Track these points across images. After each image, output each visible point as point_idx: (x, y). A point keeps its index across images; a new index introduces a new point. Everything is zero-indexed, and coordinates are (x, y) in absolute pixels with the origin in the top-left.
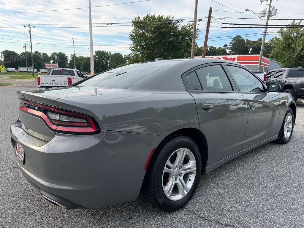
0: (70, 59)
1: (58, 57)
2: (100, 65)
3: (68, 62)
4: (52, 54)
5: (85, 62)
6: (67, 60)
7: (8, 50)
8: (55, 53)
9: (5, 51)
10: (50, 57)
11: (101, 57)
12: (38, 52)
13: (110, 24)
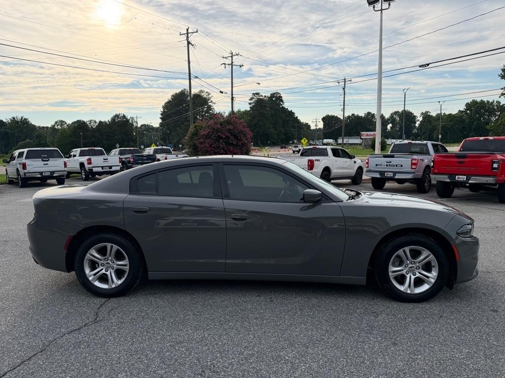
0: (421, 119)
1: (400, 118)
2: (473, 127)
3: (417, 125)
4: (391, 114)
5: (444, 123)
6: (415, 123)
7: (330, 115)
8: (396, 113)
9: (326, 116)
10: (388, 119)
11: (477, 112)
12: (370, 113)
13: (425, 65)
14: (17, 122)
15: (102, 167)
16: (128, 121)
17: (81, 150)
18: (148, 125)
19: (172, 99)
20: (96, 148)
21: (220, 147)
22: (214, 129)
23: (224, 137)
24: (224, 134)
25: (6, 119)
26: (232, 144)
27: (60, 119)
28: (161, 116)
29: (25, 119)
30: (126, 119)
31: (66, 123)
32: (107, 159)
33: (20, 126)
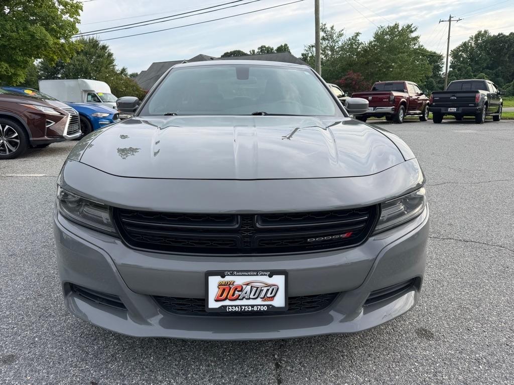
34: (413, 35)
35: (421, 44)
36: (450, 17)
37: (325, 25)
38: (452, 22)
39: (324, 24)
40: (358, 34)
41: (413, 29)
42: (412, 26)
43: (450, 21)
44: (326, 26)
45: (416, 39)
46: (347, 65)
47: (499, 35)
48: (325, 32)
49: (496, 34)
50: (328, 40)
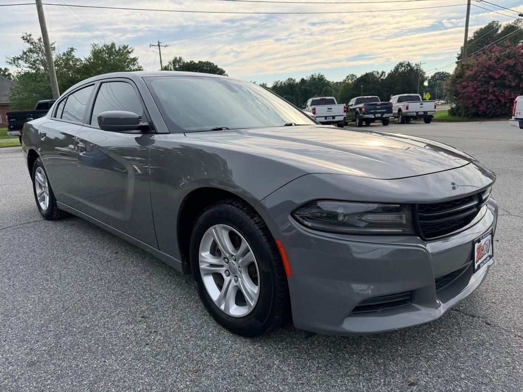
14: (315, 79)
15: (326, 117)
16: (412, 69)
17: (313, 101)
18: (443, 73)
19: (475, 37)
20: (327, 98)
21: (488, 91)
22: (485, 67)
23: (497, 76)
24: (499, 72)
25: (307, 77)
26: (510, 87)
27: (351, 73)
28: (457, 60)
29: (322, 76)
30: (411, 67)
31: (356, 77)
32: (331, 109)
33: (316, 83)
34: (132, 56)
35: (140, 65)
36: (159, 42)
37: (30, 35)
38: (161, 47)
39: (28, 34)
40: (72, 49)
41: (130, 50)
42: (129, 48)
43: (159, 45)
44: (31, 37)
45: (135, 60)
46: (68, 81)
47: (191, 62)
48: (32, 43)
49: (189, 62)
50: (37, 53)
